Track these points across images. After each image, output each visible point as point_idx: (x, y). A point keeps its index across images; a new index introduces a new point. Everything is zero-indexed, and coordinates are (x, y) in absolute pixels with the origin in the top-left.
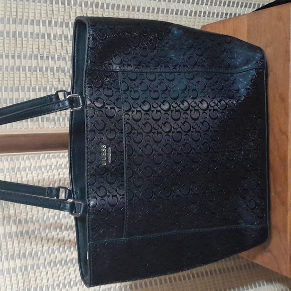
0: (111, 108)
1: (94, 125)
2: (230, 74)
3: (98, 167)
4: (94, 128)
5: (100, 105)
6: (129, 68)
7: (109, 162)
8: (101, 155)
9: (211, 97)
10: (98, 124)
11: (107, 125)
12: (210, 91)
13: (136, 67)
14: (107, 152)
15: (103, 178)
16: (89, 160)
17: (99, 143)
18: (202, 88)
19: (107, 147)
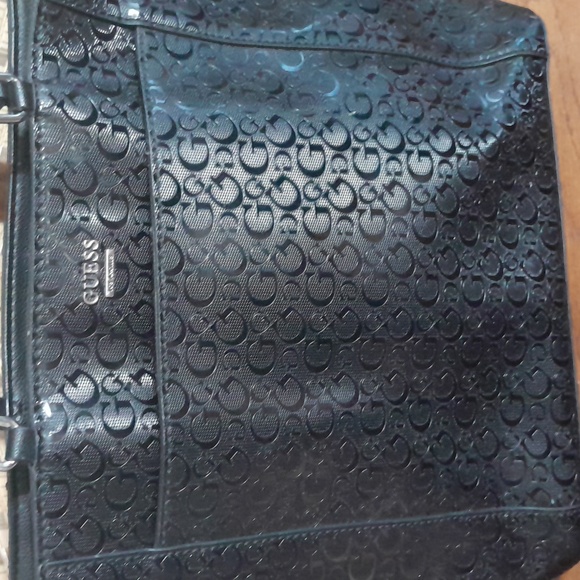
0: (116, 128)
1: (61, 176)
2: (455, 68)
3: (71, 308)
4: (60, 185)
5: (80, 116)
6: (169, 22)
7: (107, 294)
8: (80, 272)
9: (411, 119)
10: (74, 172)
11: (101, 180)
12: (404, 101)
13: (190, 20)
14: (101, 264)
15: (86, 346)
16: (41, 286)
17: (77, 232)
18: (384, 93)
19: (102, 248)
